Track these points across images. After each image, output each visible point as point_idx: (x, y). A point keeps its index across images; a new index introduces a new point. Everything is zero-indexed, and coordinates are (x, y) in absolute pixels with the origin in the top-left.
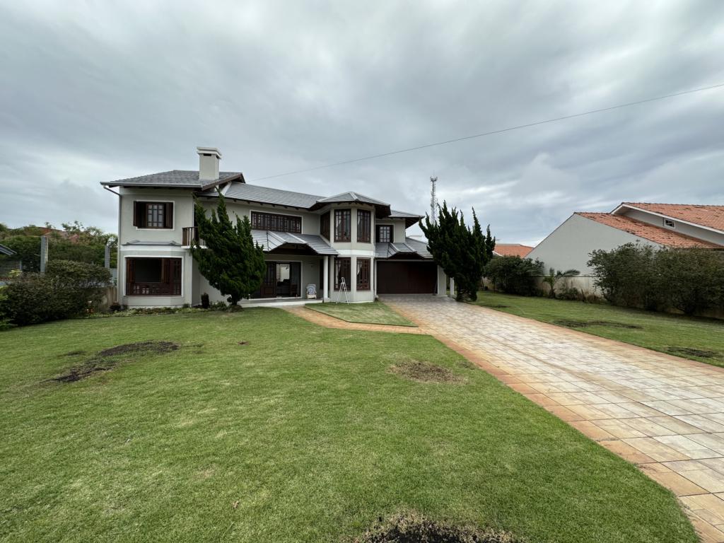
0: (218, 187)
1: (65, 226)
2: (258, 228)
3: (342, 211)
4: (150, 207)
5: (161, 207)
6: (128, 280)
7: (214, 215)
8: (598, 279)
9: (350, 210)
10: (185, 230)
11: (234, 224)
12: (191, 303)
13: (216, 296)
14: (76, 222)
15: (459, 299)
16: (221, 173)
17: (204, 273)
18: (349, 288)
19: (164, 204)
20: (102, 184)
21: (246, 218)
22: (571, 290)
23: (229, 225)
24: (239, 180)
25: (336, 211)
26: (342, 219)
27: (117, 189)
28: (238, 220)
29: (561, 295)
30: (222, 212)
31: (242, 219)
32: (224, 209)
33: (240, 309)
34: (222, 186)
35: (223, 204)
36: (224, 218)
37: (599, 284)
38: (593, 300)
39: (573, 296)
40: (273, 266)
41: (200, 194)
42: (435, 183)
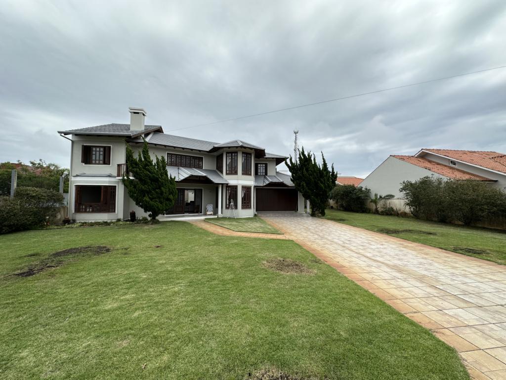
0: (143, 136)
1: (32, 163)
2: (172, 164)
3: (232, 153)
4: (94, 149)
5: (102, 149)
6: (76, 202)
7: (140, 155)
8: (407, 201)
9: (237, 152)
10: (119, 166)
11: (154, 162)
12: (122, 217)
13: (141, 213)
14: (41, 160)
15: (313, 215)
16: (145, 126)
17: (132, 197)
18: (236, 207)
19: (104, 147)
20: (59, 132)
21: (163, 158)
22: (389, 208)
23: (151, 162)
24: (159, 131)
25: (227, 153)
26: (232, 159)
27: (70, 136)
28: (157, 159)
29: (382, 212)
30: (146, 153)
31: (160, 158)
32: (147, 151)
33: (158, 222)
34: (147, 135)
35: (146, 147)
36: (147, 157)
37: (408, 204)
38: (404, 215)
39: (390, 213)
40: (182, 192)
41: (131, 141)
42: (297, 134)
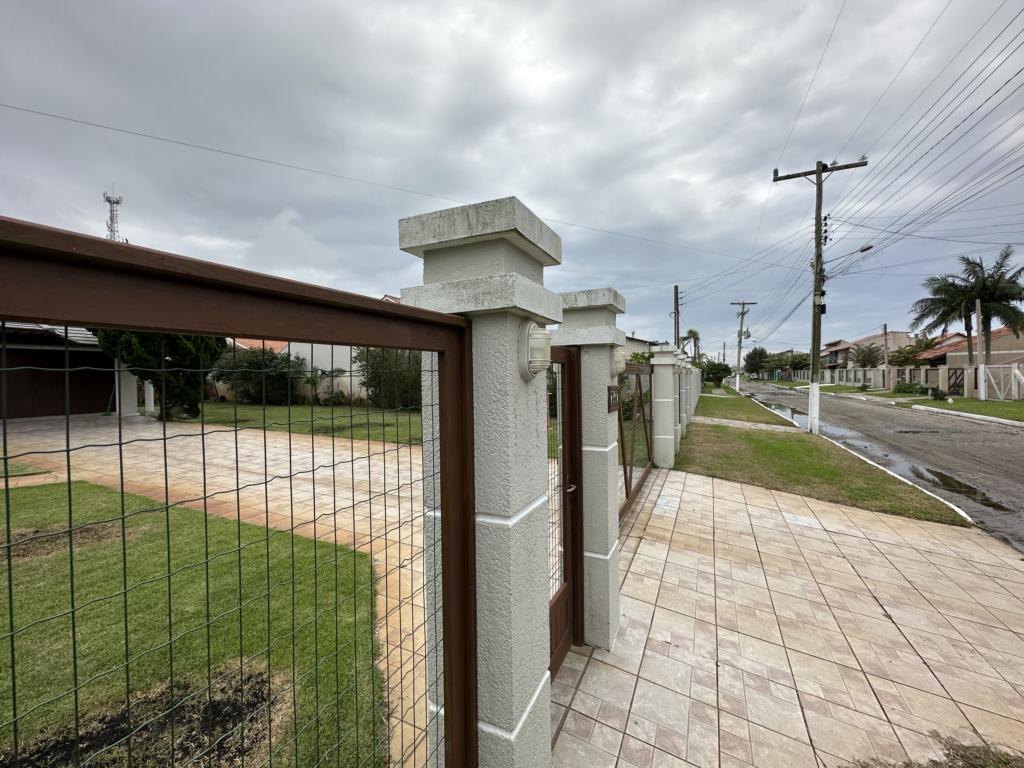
8: (362, 378)
22: (337, 393)
29: (326, 400)
37: (363, 384)
38: (359, 403)
39: (338, 400)
42: (117, 207)
